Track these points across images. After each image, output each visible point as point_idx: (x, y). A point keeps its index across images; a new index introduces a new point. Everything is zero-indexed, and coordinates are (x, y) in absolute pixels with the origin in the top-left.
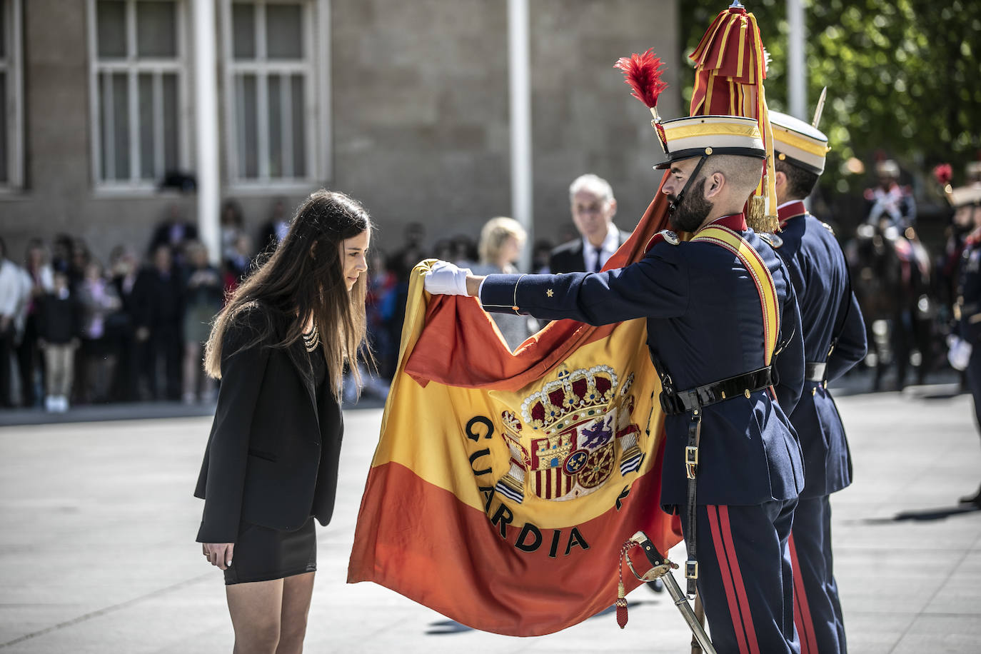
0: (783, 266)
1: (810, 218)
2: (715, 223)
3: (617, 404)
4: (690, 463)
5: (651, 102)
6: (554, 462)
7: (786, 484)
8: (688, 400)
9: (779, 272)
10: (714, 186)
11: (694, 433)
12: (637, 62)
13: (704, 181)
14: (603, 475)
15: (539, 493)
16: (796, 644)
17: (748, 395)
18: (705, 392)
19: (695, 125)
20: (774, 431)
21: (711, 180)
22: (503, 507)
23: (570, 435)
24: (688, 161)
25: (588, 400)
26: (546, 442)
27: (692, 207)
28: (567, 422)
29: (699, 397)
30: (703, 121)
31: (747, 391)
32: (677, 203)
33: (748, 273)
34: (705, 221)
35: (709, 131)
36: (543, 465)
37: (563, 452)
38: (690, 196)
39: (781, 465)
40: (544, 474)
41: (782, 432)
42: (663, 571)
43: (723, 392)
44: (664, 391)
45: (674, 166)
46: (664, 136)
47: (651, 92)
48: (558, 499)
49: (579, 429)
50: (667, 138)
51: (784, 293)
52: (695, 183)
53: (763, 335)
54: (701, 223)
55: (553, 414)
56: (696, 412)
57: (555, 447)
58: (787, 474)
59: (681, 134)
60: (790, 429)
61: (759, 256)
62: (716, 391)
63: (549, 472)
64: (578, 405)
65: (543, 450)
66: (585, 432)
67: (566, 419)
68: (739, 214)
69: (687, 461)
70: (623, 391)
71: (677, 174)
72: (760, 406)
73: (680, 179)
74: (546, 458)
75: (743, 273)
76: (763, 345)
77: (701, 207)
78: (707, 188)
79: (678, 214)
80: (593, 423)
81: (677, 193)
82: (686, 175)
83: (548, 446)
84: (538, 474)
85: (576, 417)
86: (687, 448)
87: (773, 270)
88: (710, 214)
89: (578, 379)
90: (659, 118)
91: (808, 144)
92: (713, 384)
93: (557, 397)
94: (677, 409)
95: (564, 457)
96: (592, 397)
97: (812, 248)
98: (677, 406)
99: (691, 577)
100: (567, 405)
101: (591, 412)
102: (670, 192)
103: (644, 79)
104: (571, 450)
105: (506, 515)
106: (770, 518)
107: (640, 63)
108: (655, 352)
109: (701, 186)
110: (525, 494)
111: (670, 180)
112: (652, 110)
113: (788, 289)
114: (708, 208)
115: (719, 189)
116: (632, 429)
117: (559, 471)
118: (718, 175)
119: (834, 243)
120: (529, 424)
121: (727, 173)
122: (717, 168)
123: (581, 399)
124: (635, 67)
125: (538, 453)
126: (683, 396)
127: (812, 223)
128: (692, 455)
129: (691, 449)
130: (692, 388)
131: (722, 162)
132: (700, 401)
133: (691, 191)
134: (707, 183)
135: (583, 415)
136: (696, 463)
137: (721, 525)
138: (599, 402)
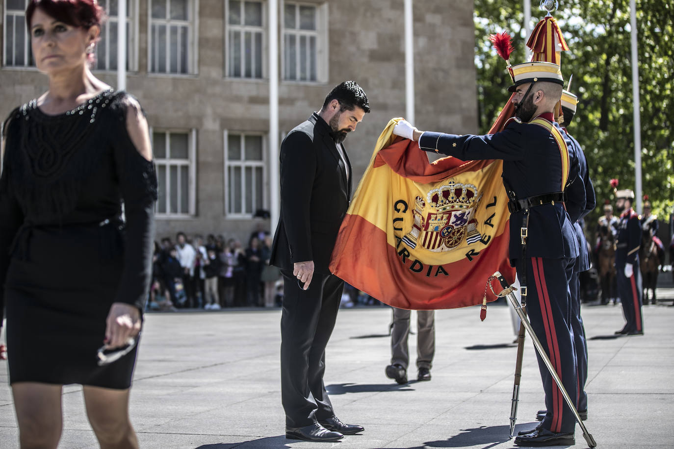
2: (539, 116)
4: (523, 236)
5: (507, 57)
6: (437, 228)
7: (571, 250)
8: (523, 204)
10: (538, 98)
13: (533, 95)
14: (458, 242)
17: (553, 204)
19: (528, 67)
21: (537, 94)
22: (405, 249)
23: (448, 215)
24: (525, 85)
25: (461, 200)
26: (436, 215)
27: (527, 108)
28: (448, 208)
29: (528, 202)
30: (532, 65)
31: (553, 201)
32: (519, 107)
33: (555, 140)
34: (533, 116)
35: (536, 70)
36: (430, 229)
37: (442, 224)
38: (526, 103)
42: (509, 291)
43: (541, 201)
44: (511, 201)
46: (513, 73)
47: (506, 51)
49: (453, 213)
50: (514, 74)
51: (572, 156)
52: (529, 96)
53: (561, 175)
54: (532, 116)
56: (527, 211)
57: (439, 220)
58: (571, 245)
59: (520, 72)
62: (537, 201)
63: (432, 233)
64: (455, 201)
65: (433, 220)
67: (448, 206)
68: (550, 113)
69: (522, 235)
71: (520, 92)
73: (521, 95)
74: (433, 225)
76: (561, 180)
77: (532, 108)
78: (535, 98)
79: (520, 112)
81: (519, 101)
82: (524, 92)
83: (436, 218)
84: (427, 234)
85: (453, 207)
86: (522, 228)
88: (537, 111)
89: (458, 187)
95: (442, 227)
96: (463, 199)
98: (517, 208)
99: (523, 295)
100: (450, 199)
101: (461, 206)
102: (515, 101)
103: (502, 46)
104: (446, 224)
105: (406, 253)
106: (563, 266)
109: (532, 97)
110: (417, 244)
111: (516, 96)
114: (535, 108)
115: (540, 99)
117: (437, 234)
118: (540, 92)
120: (429, 204)
121: (545, 91)
122: (539, 89)
123: (458, 198)
125: (430, 221)
126: (521, 202)
128: (524, 233)
129: (524, 229)
130: (525, 198)
131: (542, 85)
132: (529, 204)
133: (526, 99)
134: (534, 96)
135: (457, 207)
136: (527, 236)
137: (538, 267)
138: (466, 202)
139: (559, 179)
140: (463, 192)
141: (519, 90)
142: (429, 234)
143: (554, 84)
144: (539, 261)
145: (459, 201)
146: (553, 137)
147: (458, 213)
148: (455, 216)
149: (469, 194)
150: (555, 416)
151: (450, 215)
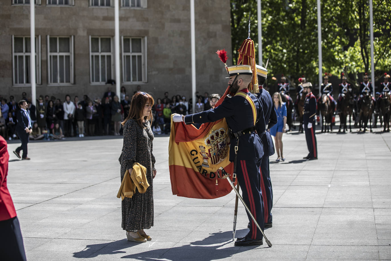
1: (263, 90)
2: (241, 91)
3: (226, 137)
5: (225, 62)
7: (259, 154)
8: (236, 135)
10: (240, 82)
11: (237, 143)
12: (221, 52)
13: (237, 81)
14: (226, 155)
15: (212, 164)
16: (261, 192)
17: (250, 133)
18: (239, 132)
19: (235, 67)
20: (256, 141)
21: (239, 80)
24: (234, 76)
25: (219, 137)
26: (212, 149)
27: (235, 87)
28: (215, 143)
30: (237, 67)
32: (231, 86)
34: (238, 91)
35: (238, 69)
36: (212, 155)
37: (216, 151)
39: (258, 150)
41: (258, 142)
43: (244, 133)
45: (230, 77)
46: (228, 70)
47: (225, 60)
48: (217, 164)
52: (235, 81)
53: (253, 118)
55: (212, 142)
56: (238, 138)
58: (260, 152)
59: (232, 70)
60: (261, 141)
61: (251, 99)
62: (242, 133)
64: (217, 139)
65: (211, 151)
68: (246, 88)
69: (235, 150)
70: (227, 133)
71: (231, 79)
72: (252, 135)
74: (212, 153)
75: (247, 103)
76: (253, 121)
77: (237, 87)
78: (238, 82)
80: (221, 142)
81: (231, 84)
82: (233, 79)
85: (217, 141)
86: (235, 146)
87: (255, 102)
88: (240, 88)
89: (216, 132)
90: (227, 66)
91: (263, 72)
92: (242, 131)
93: (212, 137)
94: (233, 137)
97: (264, 97)
100: (215, 139)
101: (221, 140)
103: (223, 56)
104: (218, 150)
105: (205, 171)
106: (255, 162)
107: (222, 52)
108: (227, 123)
109: (237, 82)
110: (209, 165)
111: (230, 81)
112: (225, 64)
114: (239, 87)
115: (241, 83)
116: (229, 144)
117: (216, 156)
118: (241, 79)
119: (269, 96)
120: (207, 145)
121: (243, 79)
124: (221, 53)
125: (210, 153)
127: (264, 91)
128: (236, 148)
129: (236, 147)
130: (237, 132)
131: (242, 76)
132: (238, 134)
133: (234, 83)
135: (219, 141)
136: (237, 150)
137: (244, 164)
138: (222, 137)
140: (219, 133)
141: (231, 78)
142: (212, 158)
144: (243, 161)
146: (247, 101)
147: (221, 143)
148: (220, 145)
149: (222, 132)
150: (253, 232)
151: (218, 145)
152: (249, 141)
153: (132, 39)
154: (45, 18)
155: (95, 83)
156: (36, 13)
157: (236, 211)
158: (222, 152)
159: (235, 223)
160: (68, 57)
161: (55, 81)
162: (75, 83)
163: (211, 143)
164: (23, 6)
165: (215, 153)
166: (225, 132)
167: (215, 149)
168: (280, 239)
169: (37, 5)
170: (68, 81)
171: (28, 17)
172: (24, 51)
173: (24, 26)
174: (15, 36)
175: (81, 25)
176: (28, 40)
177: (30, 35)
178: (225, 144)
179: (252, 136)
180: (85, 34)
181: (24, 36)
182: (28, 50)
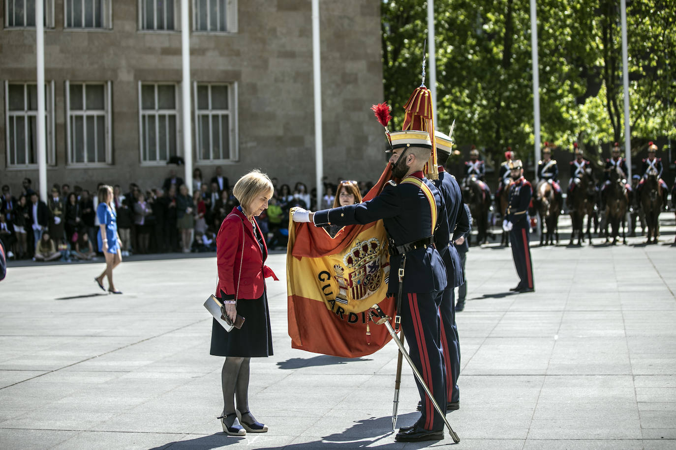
0: (440, 193)
1: (446, 173)
2: (411, 175)
4: (401, 275)
5: (385, 124)
7: (440, 284)
8: (400, 249)
9: (438, 196)
10: (410, 160)
11: (402, 263)
14: (378, 285)
15: (354, 298)
18: (407, 246)
19: (403, 134)
20: (436, 262)
21: (409, 157)
22: (339, 307)
23: (363, 268)
24: (400, 149)
26: (354, 273)
27: (401, 168)
28: (362, 263)
29: (405, 248)
30: (406, 133)
31: (425, 245)
32: (395, 167)
33: (425, 195)
35: (409, 137)
36: (354, 284)
38: (400, 164)
39: (438, 276)
40: (355, 288)
41: (439, 263)
43: (415, 246)
44: (390, 246)
45: (394, 151)
46: (390, 139)
47: (385, 120)
48: (361, 299)
49: (367, 265)
50: (392, 139)
51: (440, 204)
52: (403, 158)
53: (431, 222)
54: (404, 175)
55: (356, 261)
56: (404, 255)
58: (441, 280)
59: (397, 138)
60: (442, 261)
61: (429, 189)
62: (412, 246)
63: (357, 287)
64: (365, 256)
65: (354, 277)
66: (369, 266)
67: (362, 262)
68: (420, 171)
69: (399, 275)
71: (395, 154)
72: (430, 250)
73: (395, 157)
74: (355, 281)
75: (423, 196)
76: (431, 226)
77: (405, 168)
78: (407, 160)
79: (395, 171)
80: (372, 262)
81: (395, 162)
82: (398, 155)
83: (356, 274)
84: (353, 289)
85: (365, 261)
86: (400, 269)
87: (435, 194)
88: (409, 171)
89: (364, 245)
91: (444, 143)
92: (411, 243)
93: (357, 253)
94: (396, 253)
95: (362, 279)
96: (371, 251)
97: (447, 185)
99: (397, 322)
100: (361, 256)
101: (371, 258)
102: (392, 162)
103: (382, 115)
104: (364, 275)
105: (341, 310)
106: (433, 297)
107: (381, 107)
108: (387, 229)
109: (405, 159)
110: (348, 300)
111: (392, 157)
112: (386, 127)
113: (441, 202)
114: (407, 169)
115: (412, 161)
116: (386, 265)
117: (361, 285)
118: (412, 155)
119: (456, 183)
120: (347, 266)
121: (415, 155)
122: (411, 153)
124: (379, 110)
125: (352, 280)
127: (447, 175)
128: (401, 273)
129: (401, 269)
130: (402, 245)
131: (414, 150)
132: (406, 250)
133: (401, 161)
134: (407, 158)
135: (368, 259)
136: (403, 275)
137: (413, 301)
138: (373, 253)
139: (429, 227)
140: (369, 246)
143: (424, 148)
144: (413, 294)
145: (368, 254)
146: (423, 192)
147: (370, 264)
149: (374, 246)
150: (428, 418)
151: (365, 267)
152: (424, 261)
153: (213, 88)
154: (62, 51)
155: (148, 163)
156: (47, 43)
157: (398, 382)
158: (373, 280)
159: (396, 402)
160: (101, 119)
161: (80, 159)
162: (113, 163)
163: (354, 262)
164: (23, 31)
165: (359, 281)
166: (378, 245)
167: (360, 272)
168: (473, 429)
169: (48, 28)
170: (102, 159)
171: (32, 49)
172: (26, 108)
173: (25, 65)
174: (9, 81)
175: (123, 63)
176: (33, 89)
177: (36, 80)
178: (378, 266)
179: (428, 252)
180: (131, 78)
181: (26, 81)
182: (33, 106)
